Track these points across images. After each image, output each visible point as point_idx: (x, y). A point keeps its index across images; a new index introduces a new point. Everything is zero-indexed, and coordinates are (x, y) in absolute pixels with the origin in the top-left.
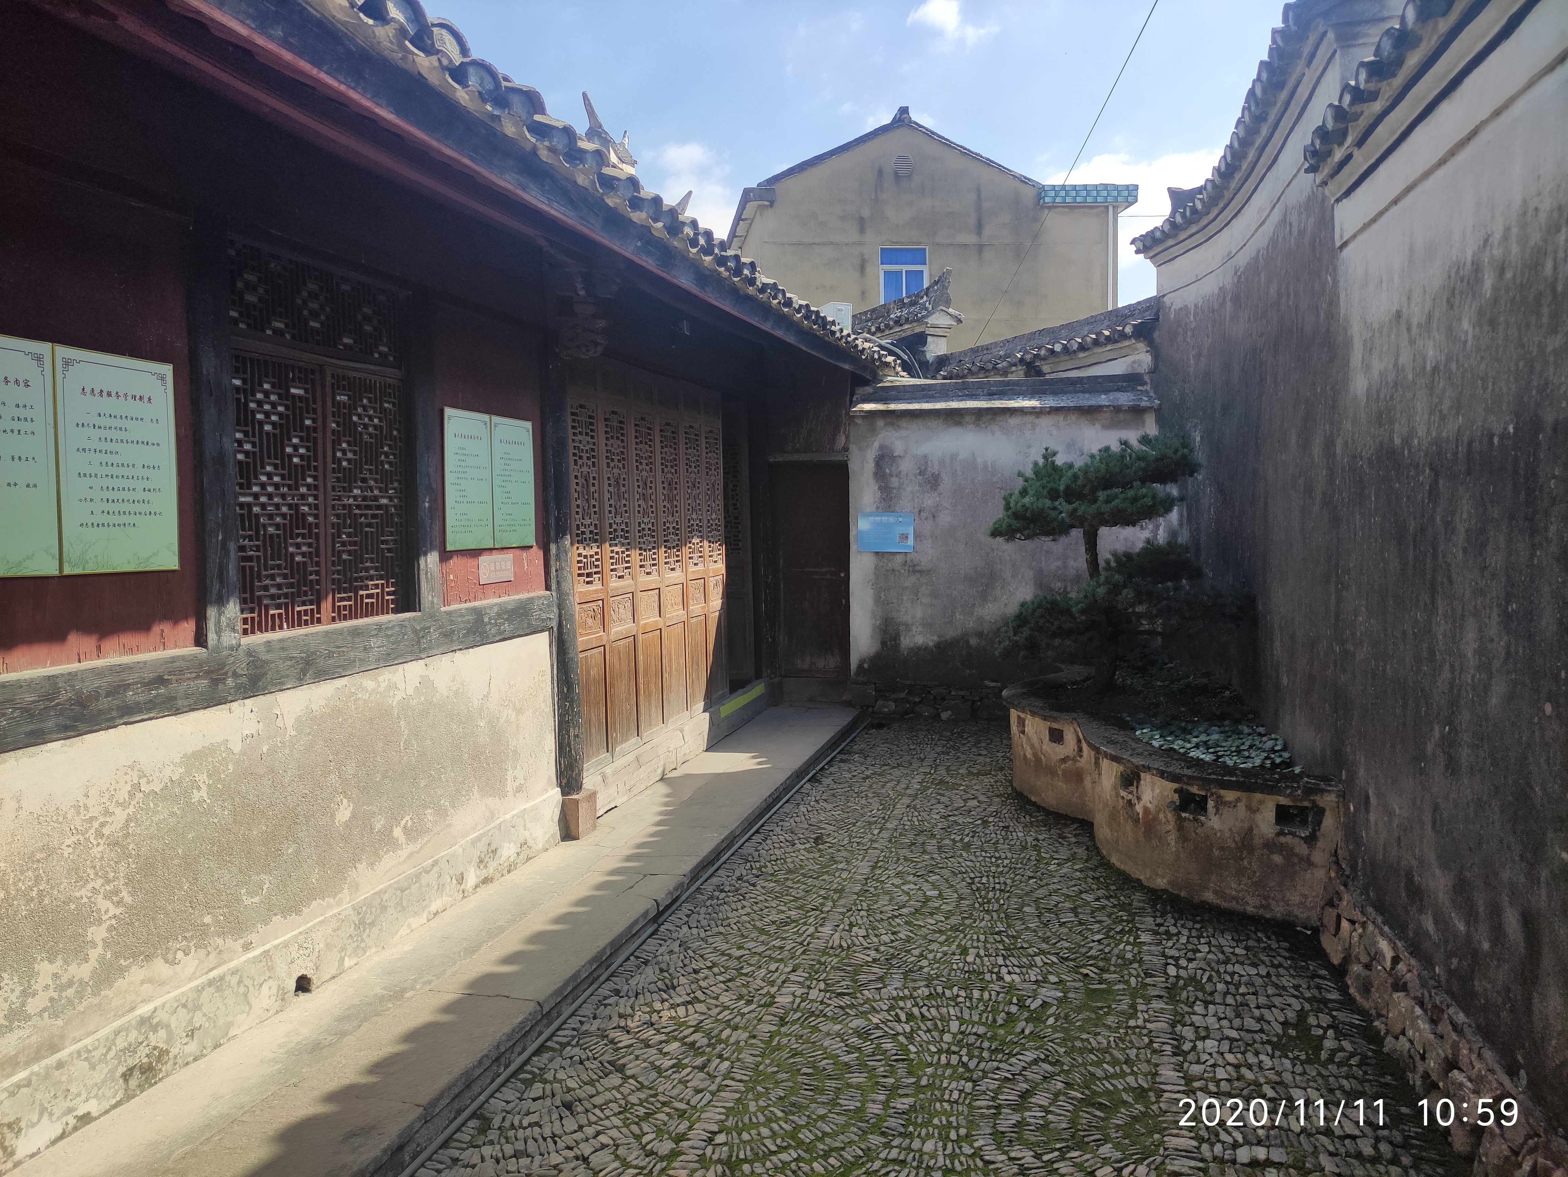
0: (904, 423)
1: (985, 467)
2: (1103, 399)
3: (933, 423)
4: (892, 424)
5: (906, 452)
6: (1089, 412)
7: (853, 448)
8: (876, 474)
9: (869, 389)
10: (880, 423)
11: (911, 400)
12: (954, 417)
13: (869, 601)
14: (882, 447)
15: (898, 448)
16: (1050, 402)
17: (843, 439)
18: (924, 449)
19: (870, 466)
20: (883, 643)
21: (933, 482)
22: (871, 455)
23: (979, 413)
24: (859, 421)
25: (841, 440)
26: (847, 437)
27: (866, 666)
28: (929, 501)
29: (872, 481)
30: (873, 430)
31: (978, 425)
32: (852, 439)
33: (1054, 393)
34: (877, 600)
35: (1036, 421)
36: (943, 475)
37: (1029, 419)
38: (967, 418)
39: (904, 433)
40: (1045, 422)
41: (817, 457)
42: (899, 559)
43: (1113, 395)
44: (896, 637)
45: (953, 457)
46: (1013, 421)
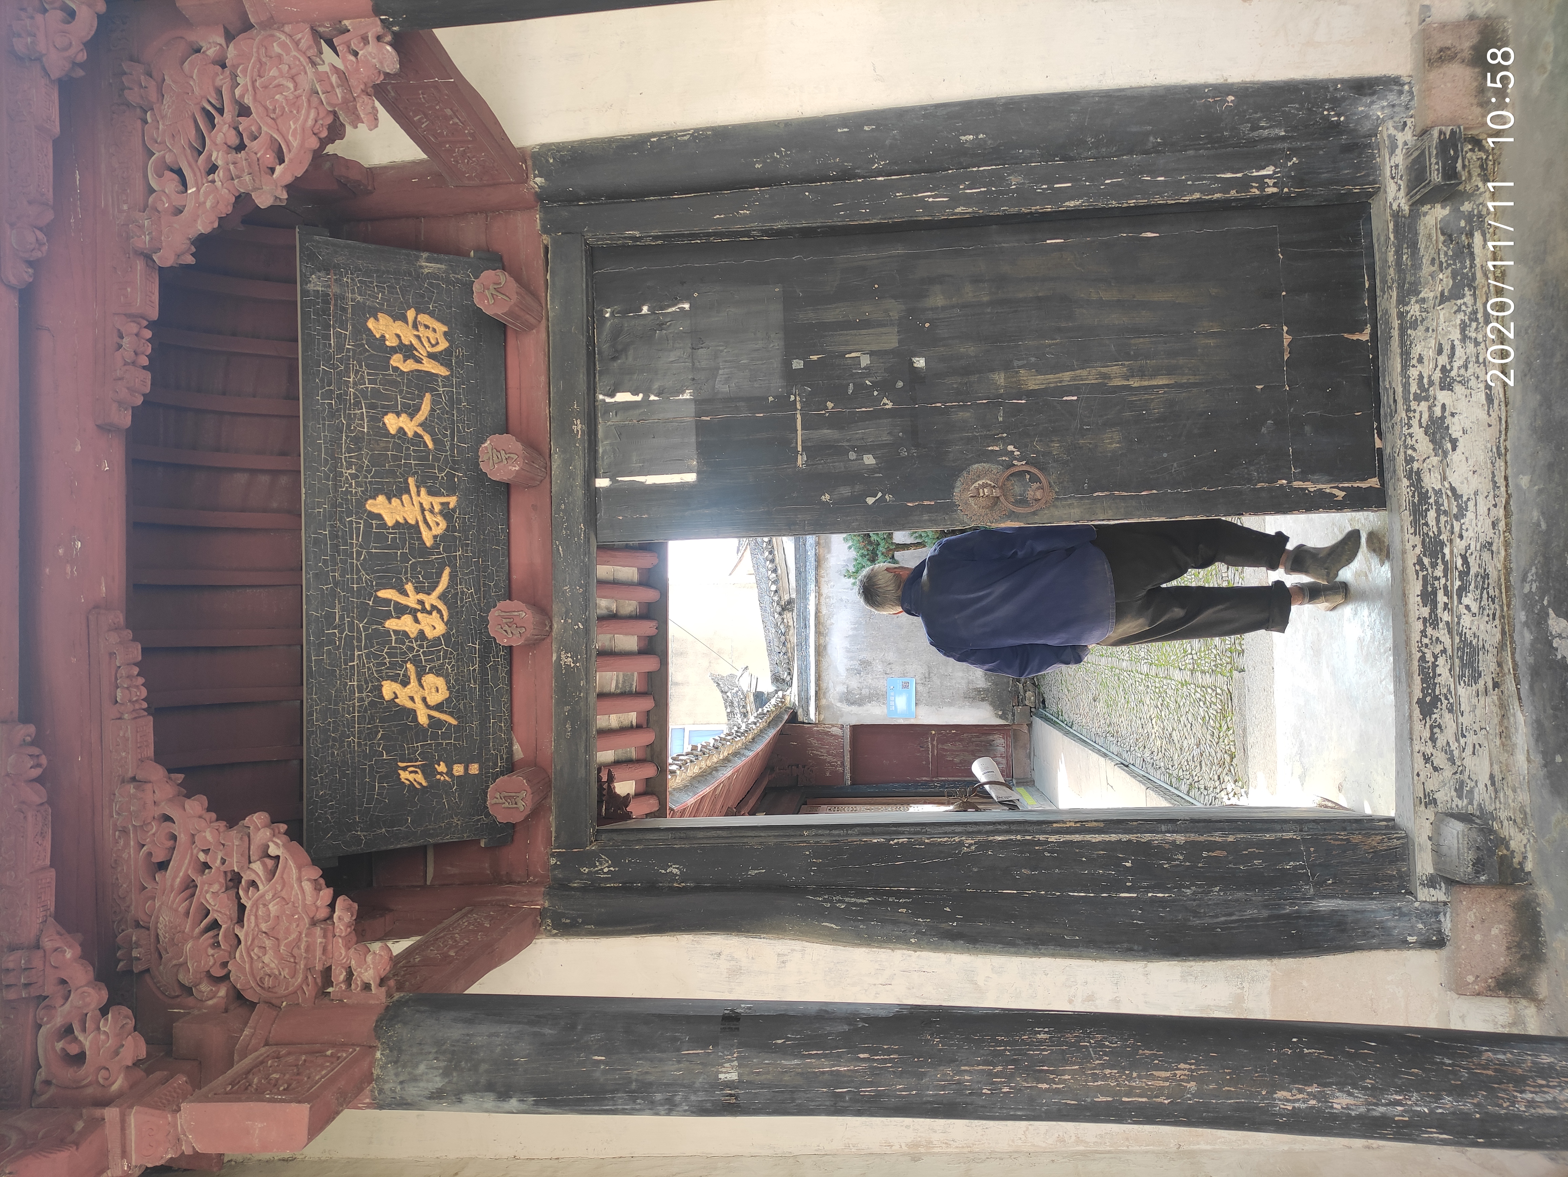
0: (824, 685)
1: (855, 629)
2: (811, 554)
3: (824, 664)
4: (825, 693)
5: (844, 684)
6: (819, 562)
7: (840, 722)
8: (860, 705)
9: (800, 712)
10: (823, 702)
11: (807, 681)
12: (820, 651)
13: (952, 710)
14: (841, 701)
15: (841, 689)
16: (812, 587)
17: (834, 729)
18: (842, 670)
19: (854, 709)
20: (983, 700)
21: (865, 664)
22: (846, 708)
23: (818, 633)
24: (822, 717)
25: (836, 731)
26: (833, 726)
27: (1000, 713)
28: (879, 667)
29: (865, 708)
30: (829, 707)
31: (827, 634)
32: (834, 723)
33: (806, 585)
34: (951, 704)
35: (824, 596)
36: (860, 657)
37: (822, 600)
38: (822, 641)
39: (831, 685)
40: (825, 590)
41: (847, 748)
42: (920, 688)
43: (808, 547)
44: (978, 691)
45: (848, 651)
46: (824, 611)
